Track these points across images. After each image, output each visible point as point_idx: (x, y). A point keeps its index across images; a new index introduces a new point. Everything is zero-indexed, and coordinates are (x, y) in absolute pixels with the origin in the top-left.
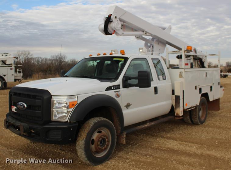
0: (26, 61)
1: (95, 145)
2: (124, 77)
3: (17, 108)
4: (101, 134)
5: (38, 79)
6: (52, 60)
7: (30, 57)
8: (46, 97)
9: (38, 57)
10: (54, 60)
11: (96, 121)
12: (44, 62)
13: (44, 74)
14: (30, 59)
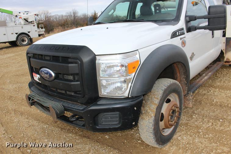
0: (47, 19)
1: (164, 121)
2: (186, 16)
3: (41, 76)
4: (171, 104)
5: (59, 32)
6: (68, 16)
7: (49, 15)
8: (86, 59)
9: (56, 15)
10: (69, 15)
11: (166, 87)
12: (61, 18)
13: (63, 28)
14: (49, 17)
